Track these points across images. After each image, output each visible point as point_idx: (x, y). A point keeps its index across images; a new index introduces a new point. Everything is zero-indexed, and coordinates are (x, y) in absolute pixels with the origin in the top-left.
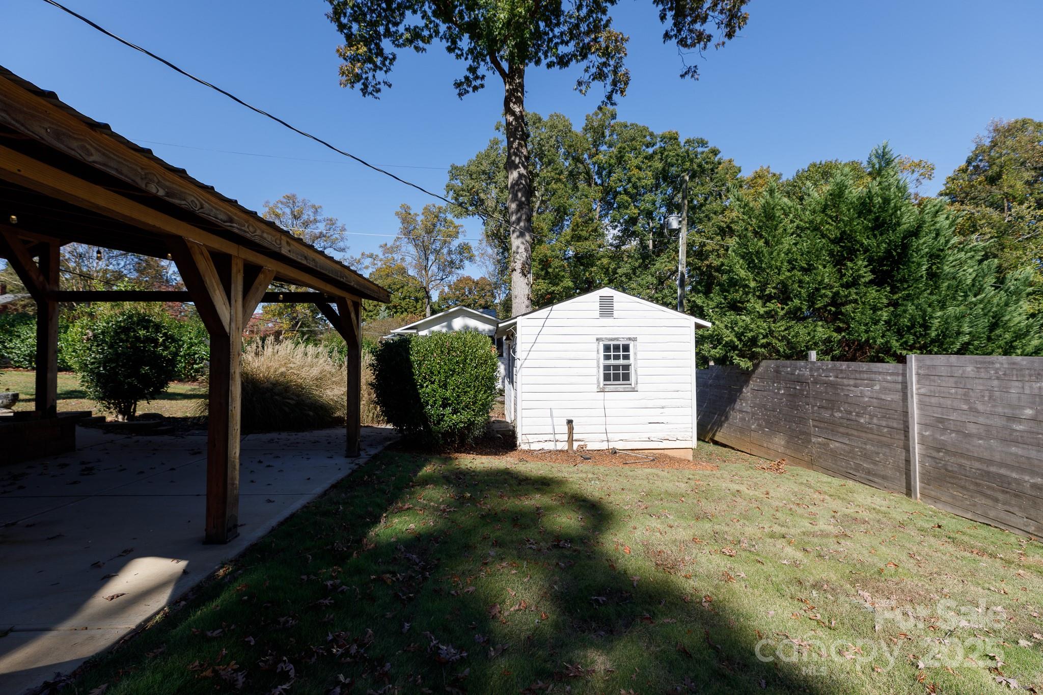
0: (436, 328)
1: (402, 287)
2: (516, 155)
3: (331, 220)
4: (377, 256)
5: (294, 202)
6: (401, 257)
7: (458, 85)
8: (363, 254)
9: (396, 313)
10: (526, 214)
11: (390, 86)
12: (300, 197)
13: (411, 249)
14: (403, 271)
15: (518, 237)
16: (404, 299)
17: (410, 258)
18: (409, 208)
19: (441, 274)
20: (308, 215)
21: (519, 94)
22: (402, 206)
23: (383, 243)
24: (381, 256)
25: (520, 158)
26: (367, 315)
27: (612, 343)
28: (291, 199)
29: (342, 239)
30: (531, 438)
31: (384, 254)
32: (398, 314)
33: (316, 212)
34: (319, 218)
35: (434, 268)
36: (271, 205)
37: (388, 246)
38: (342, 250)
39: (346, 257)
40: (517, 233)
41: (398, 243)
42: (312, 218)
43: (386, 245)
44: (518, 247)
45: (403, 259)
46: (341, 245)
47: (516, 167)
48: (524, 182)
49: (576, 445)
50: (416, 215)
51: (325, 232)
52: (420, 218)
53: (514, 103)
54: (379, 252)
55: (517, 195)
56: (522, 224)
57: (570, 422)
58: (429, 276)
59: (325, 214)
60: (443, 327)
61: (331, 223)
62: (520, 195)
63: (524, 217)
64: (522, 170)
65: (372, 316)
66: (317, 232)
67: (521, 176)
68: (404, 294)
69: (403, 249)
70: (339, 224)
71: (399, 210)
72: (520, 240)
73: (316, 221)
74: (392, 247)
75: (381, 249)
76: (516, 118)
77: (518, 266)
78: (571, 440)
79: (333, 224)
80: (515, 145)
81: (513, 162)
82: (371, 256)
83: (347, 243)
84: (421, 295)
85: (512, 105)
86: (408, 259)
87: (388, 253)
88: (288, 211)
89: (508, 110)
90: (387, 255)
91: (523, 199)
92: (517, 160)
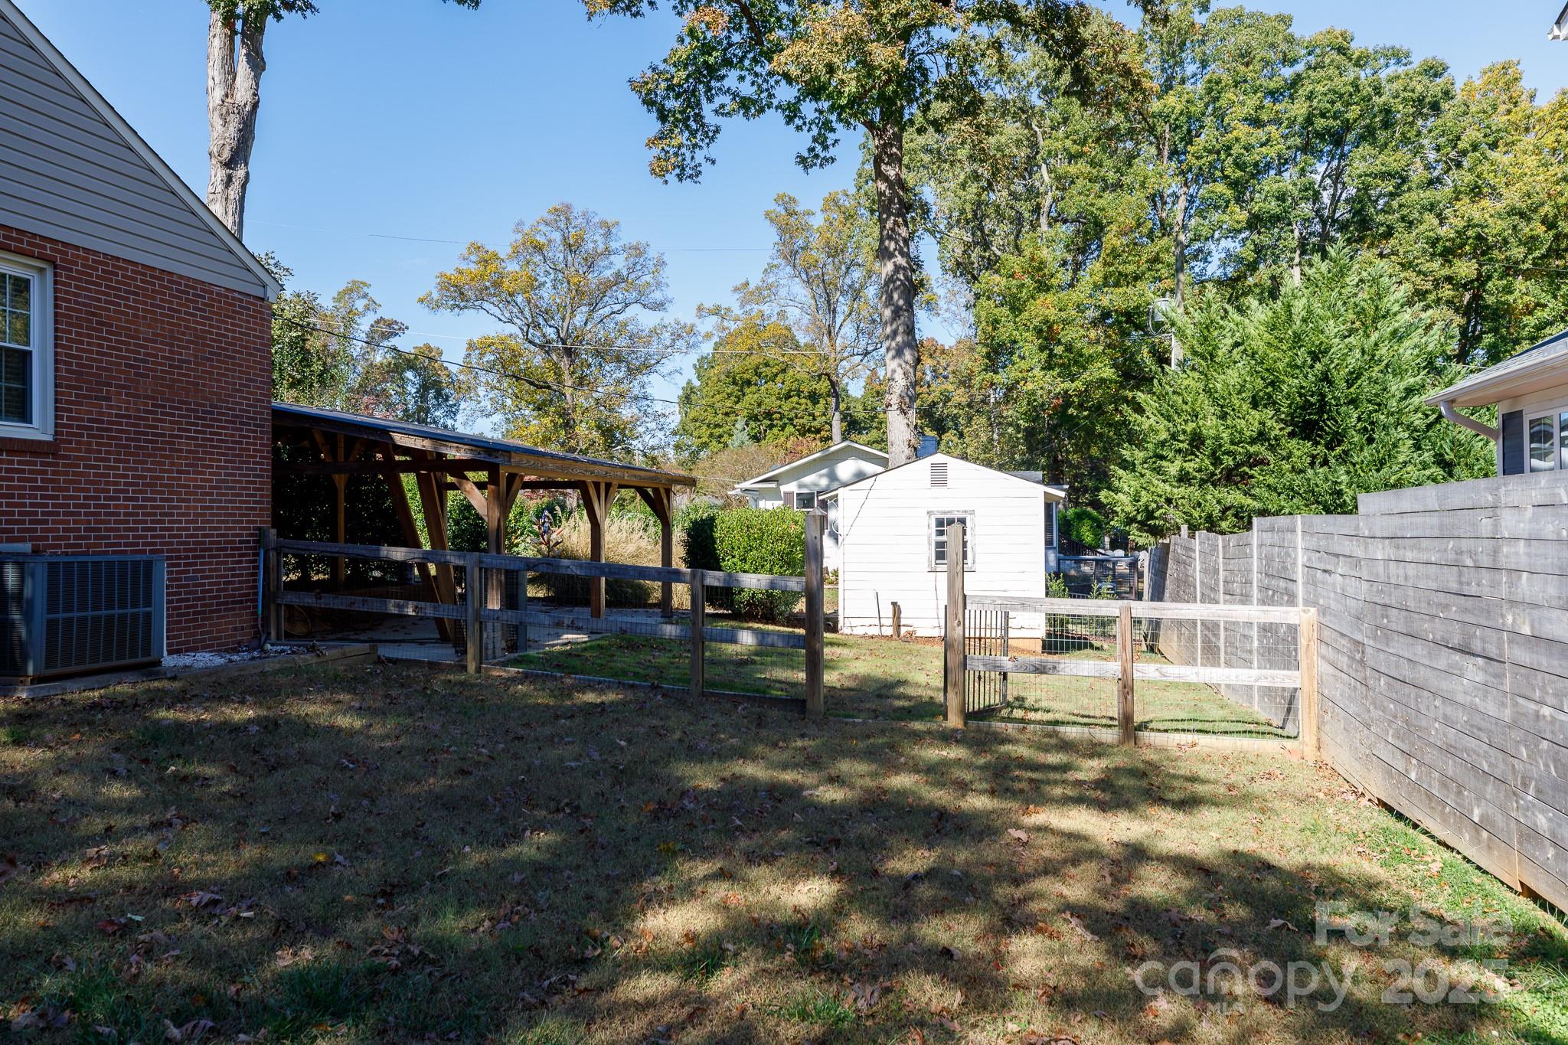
0: (809, 479)
1: (784, 371)
2: (890, 238)
3: (636, 248)
4: (729, 310)
5: (567, 219)
6: (777, 310)
7: (802, 160)
8: (700, 309)
9: (771, 427)
10: (904, 323)
11: (713, 162)
12: (577, 210)
13: (800, 291)
14: (785, 340)
15: (894, 358)
16: (788, 397)
17: (797, 311)
18: (792, 200)
19: (863, 343)
20: (594, 241)
21: (894, 150)
22: (781, 199)
23: (739, 282)
24: (737, 311)
25: (897, 242)
26: (711, 435)
27: (945, 517)
28: (562, 214)
29: (659, 284)
30: (854, 622)
31: (742, 306)
32: (775, 430)
33: (608, 234)
34: (614, 245)
35: (848, 331)
36: (527, 229)
37: (752, 286)
38: (659, 306)
39: (666, 322)
40: (892, 353)
41: (771, 279)
42: (601, 247)
43: (747, 284)
44: (894, 371)
45: (782, 314)
46: (657, 296)
47: (891, 256)
48: (901, 277)
49: (903, 630)
50: (810, 213)
51: (625, 273)
52: (818, 221)
53: (887, 164)
54: (732, 302)
55: (891, 297)
56: (899, 339)
57: (894, 604)
58: (838, 349)
59: (626, 236)
60: (821, 476)
61: (637, 251)
62: (896, 296)
63: (901, 329)
64: (901, 260)
65: (721, 436)
66: (608, 274)
67: (898, 268)
68: (786, 388)
69: (783, 292)
70: (652, 253)
71: (772, 206)
72: (897, 361)
73: (608, 252)
74: (758, 288)
75: (737, 295)
76: (891, 186)
77: (894, 399)
78: (898, 626)
79: (640, 255)
80: (889, 224)
81: (887, 249)
82: (716, 311)
83: (669, 293)
84: (823, 386)
85: (883, 167)
86: (793, 313)
87: (749, 302)
88: (557, 236)
89: (880, 175)
90: (748, 307)
91: (901, 302)
92: (892, 246)
